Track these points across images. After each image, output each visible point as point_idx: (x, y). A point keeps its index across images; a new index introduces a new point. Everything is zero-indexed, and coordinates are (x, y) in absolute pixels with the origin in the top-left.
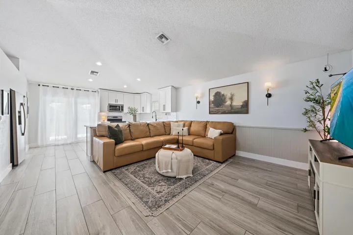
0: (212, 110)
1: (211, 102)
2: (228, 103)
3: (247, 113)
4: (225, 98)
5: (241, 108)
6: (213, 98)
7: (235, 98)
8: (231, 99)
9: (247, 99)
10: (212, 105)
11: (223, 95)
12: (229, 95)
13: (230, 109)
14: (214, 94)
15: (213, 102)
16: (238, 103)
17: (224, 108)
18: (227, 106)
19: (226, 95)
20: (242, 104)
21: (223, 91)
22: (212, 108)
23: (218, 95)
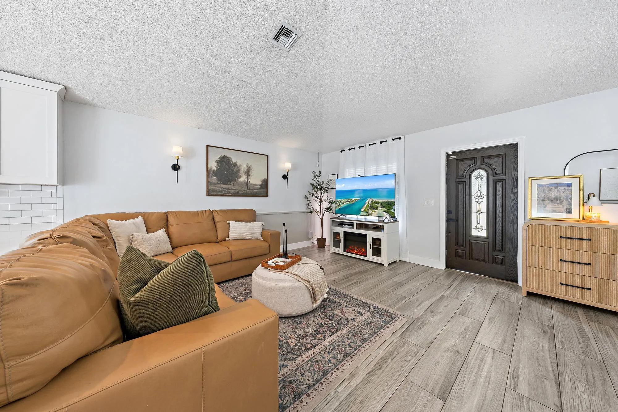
0: (212, 187)
1: (212, 173)
2: (243, 179)
3: (267, 196)
4: (238, 171)
5: (260, 189)
6: (216, 165)
7: (253, 173)
8: (248, 173)
9: (266, 178)
10: (214, 179)
11: (235, 165)
12: (244, 168)
13: (245, 188)
14: (217, 158)
15: (215, 173)
16: (256, 181)
17: (236, 187)
18: (241, 183)
19: (240, 166)
20: (260, 183)
21: (235, 158)
22: (215, 184)
23: (224, 161)
